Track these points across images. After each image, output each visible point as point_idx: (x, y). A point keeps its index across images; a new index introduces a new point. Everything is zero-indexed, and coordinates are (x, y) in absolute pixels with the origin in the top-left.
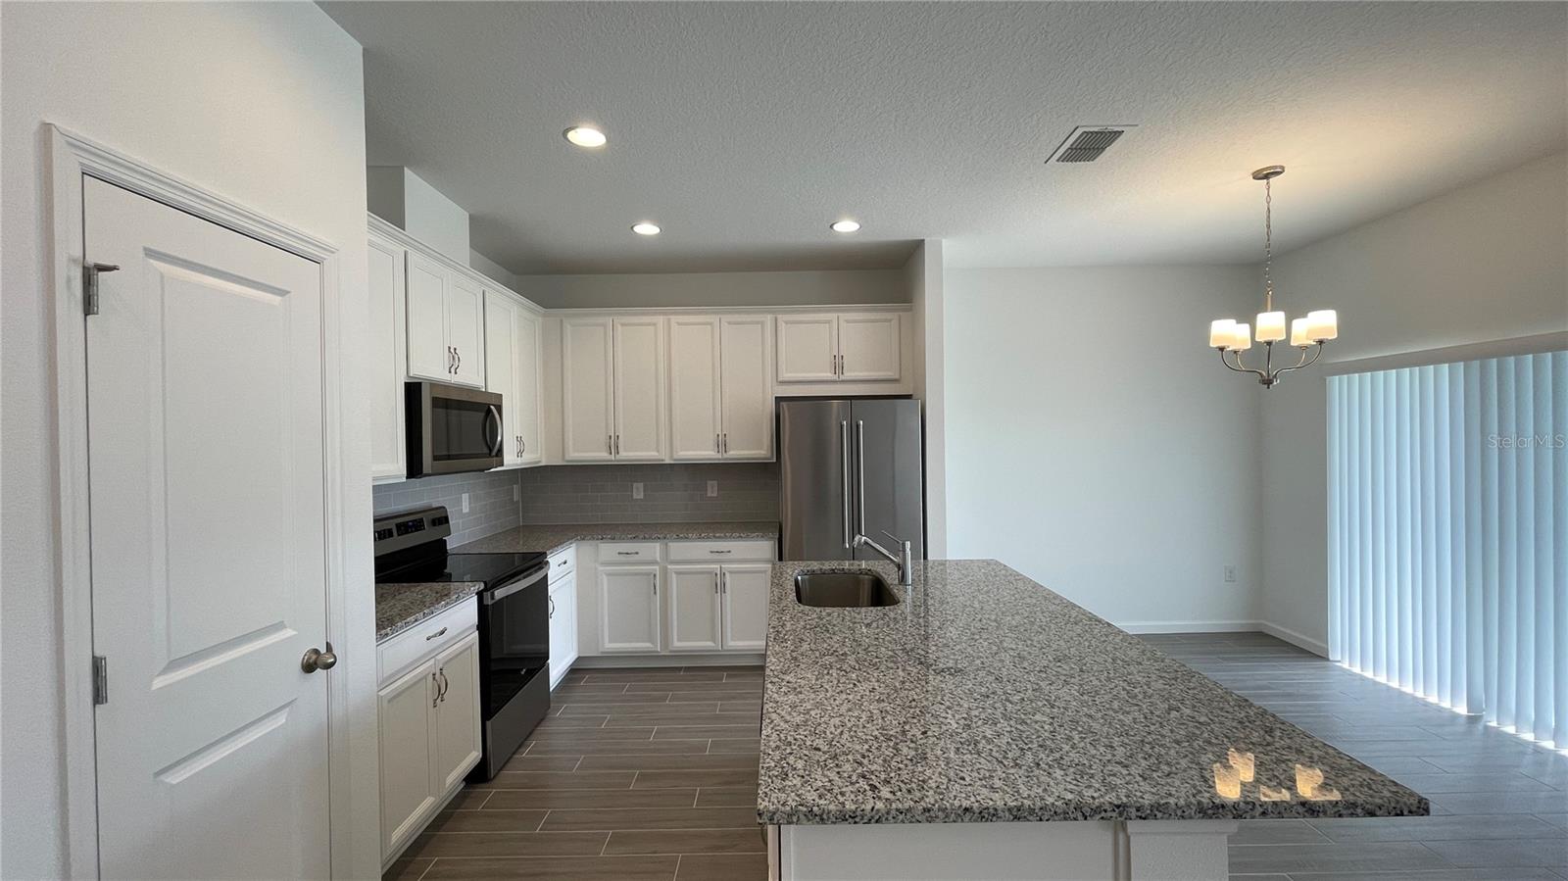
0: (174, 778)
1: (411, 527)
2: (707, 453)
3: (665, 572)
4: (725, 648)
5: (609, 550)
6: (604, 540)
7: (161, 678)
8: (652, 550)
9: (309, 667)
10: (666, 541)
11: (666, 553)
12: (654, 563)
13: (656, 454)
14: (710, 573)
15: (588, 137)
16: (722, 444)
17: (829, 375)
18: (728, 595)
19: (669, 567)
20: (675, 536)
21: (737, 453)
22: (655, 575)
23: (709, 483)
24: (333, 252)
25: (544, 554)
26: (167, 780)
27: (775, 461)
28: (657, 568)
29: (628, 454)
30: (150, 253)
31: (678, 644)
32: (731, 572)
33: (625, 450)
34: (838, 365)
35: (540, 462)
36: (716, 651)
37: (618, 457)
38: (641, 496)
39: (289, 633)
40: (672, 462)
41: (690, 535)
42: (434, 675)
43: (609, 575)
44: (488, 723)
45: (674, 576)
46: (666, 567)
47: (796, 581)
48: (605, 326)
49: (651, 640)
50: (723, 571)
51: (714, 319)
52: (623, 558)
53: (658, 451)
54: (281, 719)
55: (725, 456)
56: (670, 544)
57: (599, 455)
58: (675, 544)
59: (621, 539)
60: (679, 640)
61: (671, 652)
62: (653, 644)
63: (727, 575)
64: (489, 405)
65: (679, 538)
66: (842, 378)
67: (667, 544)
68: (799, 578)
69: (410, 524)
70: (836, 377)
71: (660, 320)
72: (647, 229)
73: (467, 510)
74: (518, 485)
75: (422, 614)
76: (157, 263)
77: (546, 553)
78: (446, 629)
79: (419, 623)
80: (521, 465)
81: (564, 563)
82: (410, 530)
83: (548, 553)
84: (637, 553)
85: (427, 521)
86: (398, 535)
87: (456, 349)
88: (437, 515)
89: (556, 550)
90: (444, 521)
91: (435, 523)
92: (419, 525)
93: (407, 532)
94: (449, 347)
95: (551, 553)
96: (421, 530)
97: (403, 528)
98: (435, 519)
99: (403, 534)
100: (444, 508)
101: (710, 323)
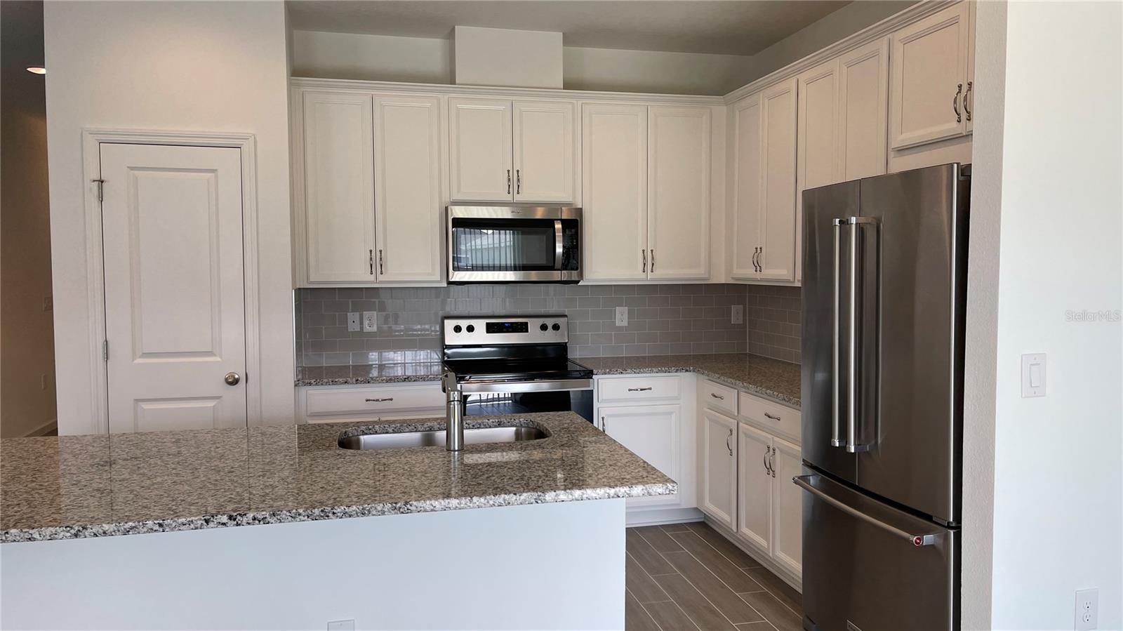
1: (506, 327)
3: (738, 430)
7: (141, 359)
12: (733, 415)
14: (766, 445)
17: (953, 126)
18: (778, 481)
19: (740, 424)
22: (731, 431)
24: (247, 139)
28: (735, 422)
30: (131, 168)
31: (745, 530)
32: (779, 449)
33: (766, 268)
37: (761, 275)
39: (218, 359)
41: (751, 386)
43: (708, 418)
48: (757, 104)
50: (774, 444)
52: (715, 401)
54: (211, 404)
59: (713, 378)
63: (778, 453)
66: (969, 127)
67: (739, 393)
69: (508, 325)
70: (960, 129)
73: (625, 323)
74: (741, 306)
75: (354, 380)
76: (136, 172)
77: (592, 371)
78: (391, 400)
79: (350, 386)
80: (651, 280)
81: (642, 390)
82: (505, 330)
83: (595, 371)
84: (721, 398)
85: (534, 325)
86: (488, 332)
87: (518, 171)
88: (551, 322)
89: (622, 373)
90: (556, 328)
91: (543, 328)
92: (519, 328)
93: (500, 331)
94: (508, 171)
95: (604, 374)
96: (522, 332)
97: (495, 327)
98: (545, 325)
99: (494, 332)
100: (566, 316)
101: (831, 72)
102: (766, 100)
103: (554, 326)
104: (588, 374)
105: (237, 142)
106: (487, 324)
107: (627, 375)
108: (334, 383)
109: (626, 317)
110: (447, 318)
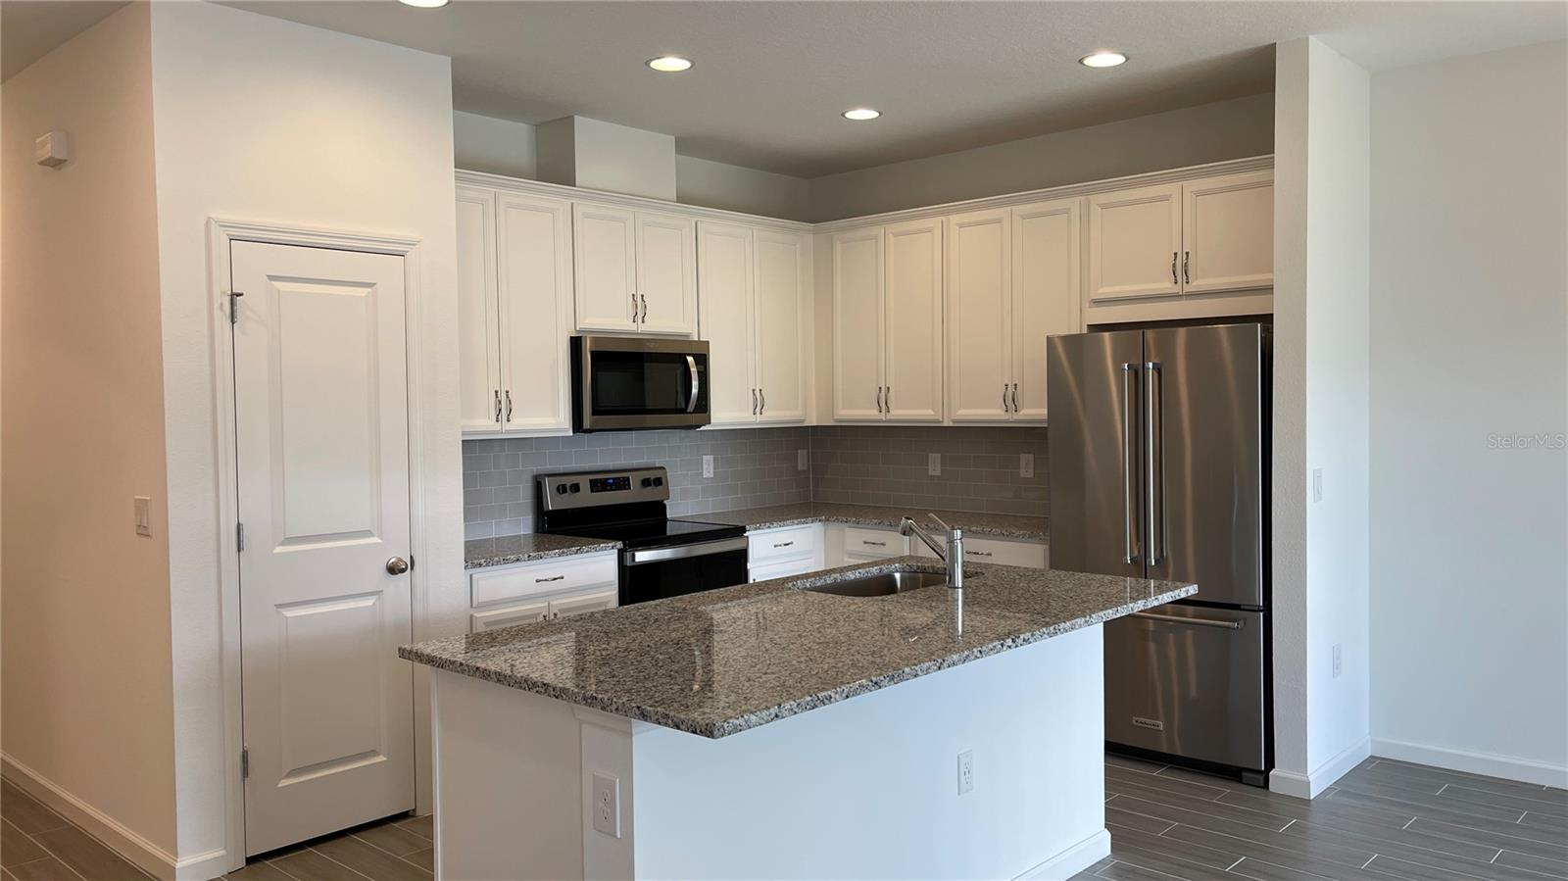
0: (290, 613)
1: (611, 484)
2: (991, 412)
5: (855, 537)
6: (848, 525)
7: (282, 547)
9: (393, 570)
13: (932, 412)
15: (671, 64)
16: (1010, 400)
17: (1166, 286)
23: (1023, 456)
24: (414, 245)
25: (743, 530)
26: (285, 613)
29: (904, 412)
30: (271, 278)
33: (898, 409)
34: (1181, 269)
35: (803, 421)
37: (891, 417)
38: (938, 472)
39: (375, 540)
40: (951, 424)
42: (545, 617)
48: (876, 238)
51: (1003, 213)
54: (369, 602)
55: (1016, 417)
57: (865, 414)
59: (867, 525)
64: (685, 355)
66: (1187, 288)
69: (611, 481)
70: (1176, 289)
72: (862, 114)
73: (711, 475)
74: (806, 451)
75: (526, 556)
76: (276, 284)
77: (744, 527)
78: (562, 578)
79: (523, 563)
80: (760, 423)
81: (786, 545)
82: (609, 488)
83: (748, 527)
84: (883, 544)
85: (635, 480)
86: (592, 491)
87: (642, 296)
88: (652, 475)
89: (769, 527)
90: (658, 482)
91: (646, 483)
92: (622, 484)
93: (604, 489)
94: (633, 295)
95: (756, 529)
96: (625, 489)
97: (599, 486)
98: (648, 479)
99: (597, 491)
100: (663, 468)
101: (999, 221)
102: (891, 236)
103: (655, 480)
104: (739, 531)
105: (400, 248)
106: (591, 481)
107: (774, 530)
108: (506, 561)
109: (712, 467)
110: (549, 475)
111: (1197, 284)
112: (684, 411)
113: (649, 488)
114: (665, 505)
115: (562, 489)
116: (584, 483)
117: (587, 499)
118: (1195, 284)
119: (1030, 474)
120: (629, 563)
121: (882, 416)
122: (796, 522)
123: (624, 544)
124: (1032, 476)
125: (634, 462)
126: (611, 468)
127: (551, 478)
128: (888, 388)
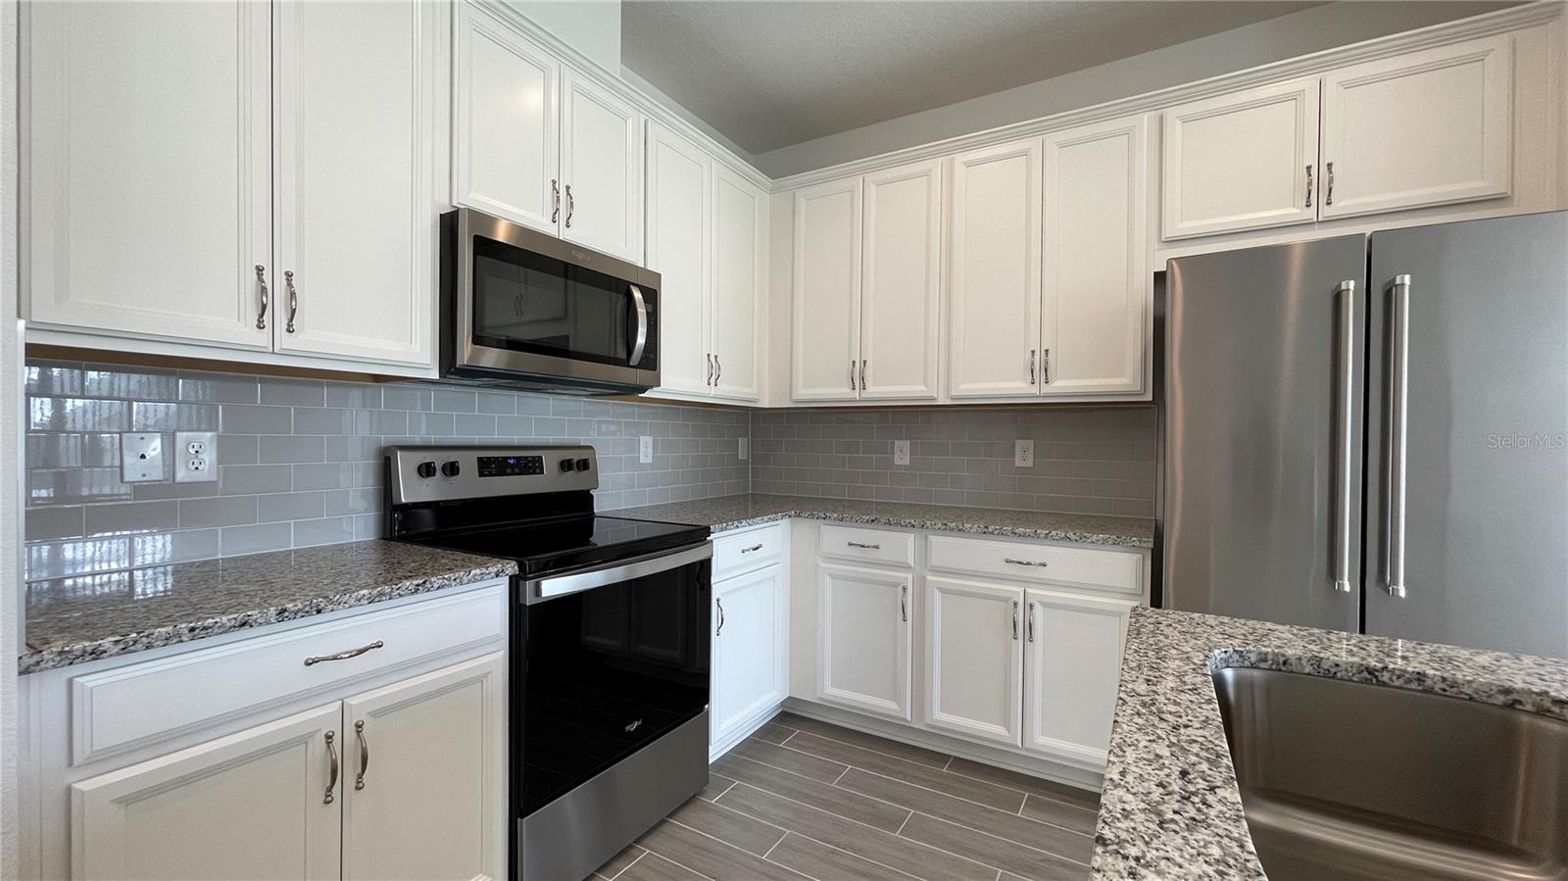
1: (511, 466)
2: (1011, 385)
3: (921, 583)
4: (1027, 745)
5: (835, 537)
6: (827, 521)
8: (900, 544)
10: (924, 532)
11: (924, 553)
12: (906, 567)
13: (923, 388)
14: (1006, 600)
16: (1040, 367)
17: (1296, 212)
18: (1038, 646)
19: (929, 578)
20: (940, 525)
21: (1067, 384)
22: (904, 589)
23: (1020, 442)
25: (707, 531)
27: (1149, 397)
28: (910, 576)
29: (883, 389)
31: (941, 717)
32: (1045, 605)
33: (874, 385)
34: (1318, 184)
35: (756, 401)
36: (1011, 745)
37: (865, 395)
38: (906, 462)
40: (949, 402)
41: (967, 526)
42: (329, 737)
43: (833, 577)
44: (524, 823)
45: (937, 593)
46: (924, 578)
47: (1219, 683)
48: (852, 190)
49: (895, 695)
50: (1029, 601)
51: (1032, 143)
52: (857, 552)
53: (926, 386)
55: (1046, 389)
56: (932, 538)
57: (835, 391)
58: (941, 539)
59: (854, 522)
60: (942, 710)
61: (928, 725)
62: (899, 705)
63: (1038, 610)
64: (628, 284)
65: (946, 529)
66: (1326, 212)
67: (926, 538)
68: (1229, 674)
69: (512, 461)
70: (1310, 214)
71: (936, 165)
73: (649, 460)
74: (746, 439)
75: (273, 612)
77: (708, 527)
78: (378, 647)
80: (714, 397)
81: (755, 549)
82: (509, 471)
83: (712, 528)
84: (877, 547)
85: (550, 462)
86: (481, 474)
87: (568, 188)
88: (575, 456)
89: (737, 527)
90: (584, 465)
91: (566, 466)
92: (529, 465)
93: (501, 472)
94: (554, 182)
95: (722, 530)
96: (534, 473)
97: (491, 466)
98: (569, 461)
99: (490, 475)
100: (591, 447)
101: (1025, 153)
102: (873, 186)
103: (580, 463)
104: (698, 535)
106: (480, 459)
107: (742, 529)
108: (199, 632)
109: (650, 450)
110: (403, 448)
111: (1342, 205)
112: (626, 363)
113: (572, 472)
114: (592, 496)
115: (427, 470)
116: (468, 463)
117: (471, 486)
118: (1342, 204)
119: (1029, 463)
120: (530, 600)
121: (856, 395)
122: (766, 518)
123: (521, 566)
124: (1032, 465)
125: (551, 439)
126: (516, 443)
127: (405, 453)
128: (865, 362)
